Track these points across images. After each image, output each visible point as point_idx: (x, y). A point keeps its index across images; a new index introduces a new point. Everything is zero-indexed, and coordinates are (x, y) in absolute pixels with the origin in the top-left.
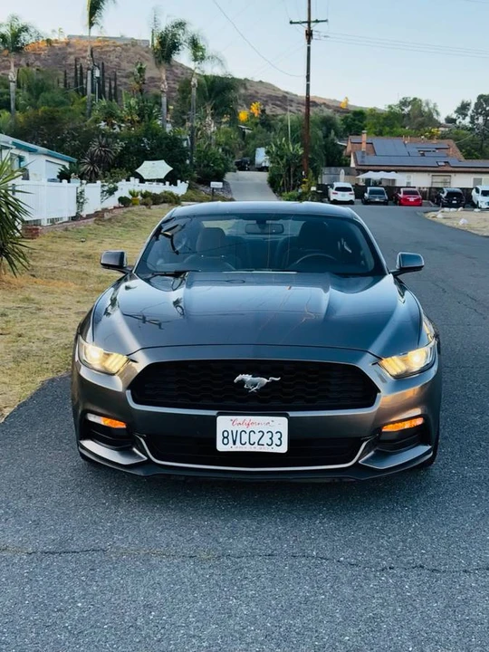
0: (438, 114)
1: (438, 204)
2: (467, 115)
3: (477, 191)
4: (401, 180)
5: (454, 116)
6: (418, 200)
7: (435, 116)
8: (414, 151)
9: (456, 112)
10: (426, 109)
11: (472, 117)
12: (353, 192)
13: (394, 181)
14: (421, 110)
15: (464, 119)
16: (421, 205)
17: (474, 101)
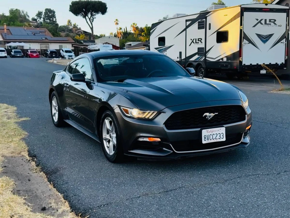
0: (28, 16)
1: (46, 57)
2: (41, 17)
3: (63, 51)
4: (26, 46)
5: (36, 18)
6: (38, 55)
7: (27, 18)
8: (30, 33)
9: (36, 16)
10: (23, 14)
11: (44, 18)
12: (6, 52)
13: (23, 47)
14: (20, 15)
15: (40, 19)
16: (39, 57)
17: (44, 11)
